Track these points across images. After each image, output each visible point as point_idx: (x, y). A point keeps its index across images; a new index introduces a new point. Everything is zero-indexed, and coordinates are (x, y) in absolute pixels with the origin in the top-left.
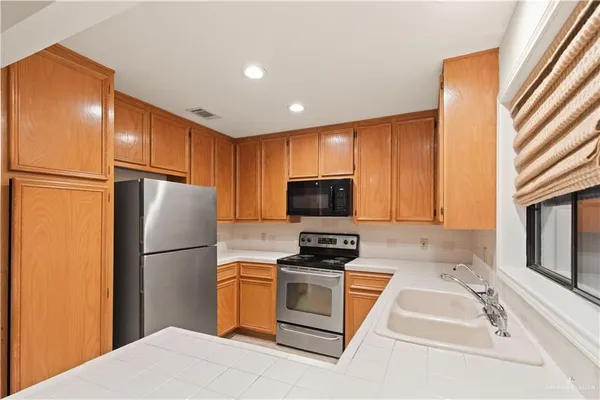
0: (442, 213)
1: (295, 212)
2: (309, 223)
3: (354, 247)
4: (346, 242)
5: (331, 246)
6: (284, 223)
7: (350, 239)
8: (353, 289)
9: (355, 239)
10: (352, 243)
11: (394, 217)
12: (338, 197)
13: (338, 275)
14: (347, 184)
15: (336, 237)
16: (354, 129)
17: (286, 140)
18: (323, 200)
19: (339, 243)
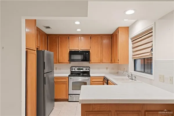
0: (119, 61)
1: (71, 60)
2: (73, 64)
3: (89, 71)
4: (86, 69)
5: (82, 71)
6: (67, 64)
7: (87, 68)
8: (92, 82)
9: (89, 68)
10: (88, 69)
11: (101, 62)
12: (86, 56)
13: (89, 78)
14: (89, 52)
15: (83, 68)
16: (90, 37)
17: (68, 37)
18: (79, 57)
19: (84, 70)
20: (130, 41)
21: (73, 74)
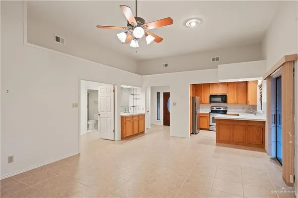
1: (211, 102)
2: (213, 104)
4: (224, 109)
5: (220, 110)
10: (226, 109)
11: (237, 103)
12: (224, 98)
14: (226, 96)
17: (209, 85)
18: (219, 99)
19: (222, 109)
20: (258, 88)
21: (213, 111)
